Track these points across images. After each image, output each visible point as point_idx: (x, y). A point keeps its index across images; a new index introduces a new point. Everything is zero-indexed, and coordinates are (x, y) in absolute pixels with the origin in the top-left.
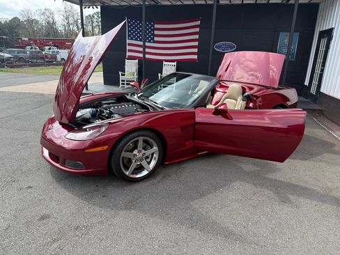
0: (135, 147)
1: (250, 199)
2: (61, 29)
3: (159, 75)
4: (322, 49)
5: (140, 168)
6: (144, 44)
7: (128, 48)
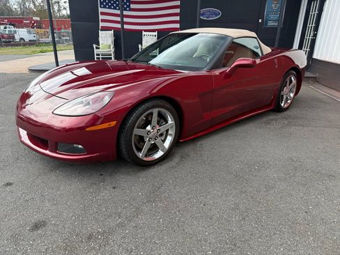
0: (148, 122)
1: (294, 175)
2: (15, 7)
3: (140, 46)
4: (314, 13)
5: (154, 148)
6: (122, 12)
7: (101, 17)
